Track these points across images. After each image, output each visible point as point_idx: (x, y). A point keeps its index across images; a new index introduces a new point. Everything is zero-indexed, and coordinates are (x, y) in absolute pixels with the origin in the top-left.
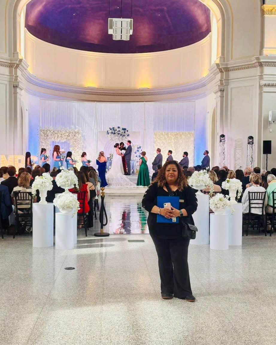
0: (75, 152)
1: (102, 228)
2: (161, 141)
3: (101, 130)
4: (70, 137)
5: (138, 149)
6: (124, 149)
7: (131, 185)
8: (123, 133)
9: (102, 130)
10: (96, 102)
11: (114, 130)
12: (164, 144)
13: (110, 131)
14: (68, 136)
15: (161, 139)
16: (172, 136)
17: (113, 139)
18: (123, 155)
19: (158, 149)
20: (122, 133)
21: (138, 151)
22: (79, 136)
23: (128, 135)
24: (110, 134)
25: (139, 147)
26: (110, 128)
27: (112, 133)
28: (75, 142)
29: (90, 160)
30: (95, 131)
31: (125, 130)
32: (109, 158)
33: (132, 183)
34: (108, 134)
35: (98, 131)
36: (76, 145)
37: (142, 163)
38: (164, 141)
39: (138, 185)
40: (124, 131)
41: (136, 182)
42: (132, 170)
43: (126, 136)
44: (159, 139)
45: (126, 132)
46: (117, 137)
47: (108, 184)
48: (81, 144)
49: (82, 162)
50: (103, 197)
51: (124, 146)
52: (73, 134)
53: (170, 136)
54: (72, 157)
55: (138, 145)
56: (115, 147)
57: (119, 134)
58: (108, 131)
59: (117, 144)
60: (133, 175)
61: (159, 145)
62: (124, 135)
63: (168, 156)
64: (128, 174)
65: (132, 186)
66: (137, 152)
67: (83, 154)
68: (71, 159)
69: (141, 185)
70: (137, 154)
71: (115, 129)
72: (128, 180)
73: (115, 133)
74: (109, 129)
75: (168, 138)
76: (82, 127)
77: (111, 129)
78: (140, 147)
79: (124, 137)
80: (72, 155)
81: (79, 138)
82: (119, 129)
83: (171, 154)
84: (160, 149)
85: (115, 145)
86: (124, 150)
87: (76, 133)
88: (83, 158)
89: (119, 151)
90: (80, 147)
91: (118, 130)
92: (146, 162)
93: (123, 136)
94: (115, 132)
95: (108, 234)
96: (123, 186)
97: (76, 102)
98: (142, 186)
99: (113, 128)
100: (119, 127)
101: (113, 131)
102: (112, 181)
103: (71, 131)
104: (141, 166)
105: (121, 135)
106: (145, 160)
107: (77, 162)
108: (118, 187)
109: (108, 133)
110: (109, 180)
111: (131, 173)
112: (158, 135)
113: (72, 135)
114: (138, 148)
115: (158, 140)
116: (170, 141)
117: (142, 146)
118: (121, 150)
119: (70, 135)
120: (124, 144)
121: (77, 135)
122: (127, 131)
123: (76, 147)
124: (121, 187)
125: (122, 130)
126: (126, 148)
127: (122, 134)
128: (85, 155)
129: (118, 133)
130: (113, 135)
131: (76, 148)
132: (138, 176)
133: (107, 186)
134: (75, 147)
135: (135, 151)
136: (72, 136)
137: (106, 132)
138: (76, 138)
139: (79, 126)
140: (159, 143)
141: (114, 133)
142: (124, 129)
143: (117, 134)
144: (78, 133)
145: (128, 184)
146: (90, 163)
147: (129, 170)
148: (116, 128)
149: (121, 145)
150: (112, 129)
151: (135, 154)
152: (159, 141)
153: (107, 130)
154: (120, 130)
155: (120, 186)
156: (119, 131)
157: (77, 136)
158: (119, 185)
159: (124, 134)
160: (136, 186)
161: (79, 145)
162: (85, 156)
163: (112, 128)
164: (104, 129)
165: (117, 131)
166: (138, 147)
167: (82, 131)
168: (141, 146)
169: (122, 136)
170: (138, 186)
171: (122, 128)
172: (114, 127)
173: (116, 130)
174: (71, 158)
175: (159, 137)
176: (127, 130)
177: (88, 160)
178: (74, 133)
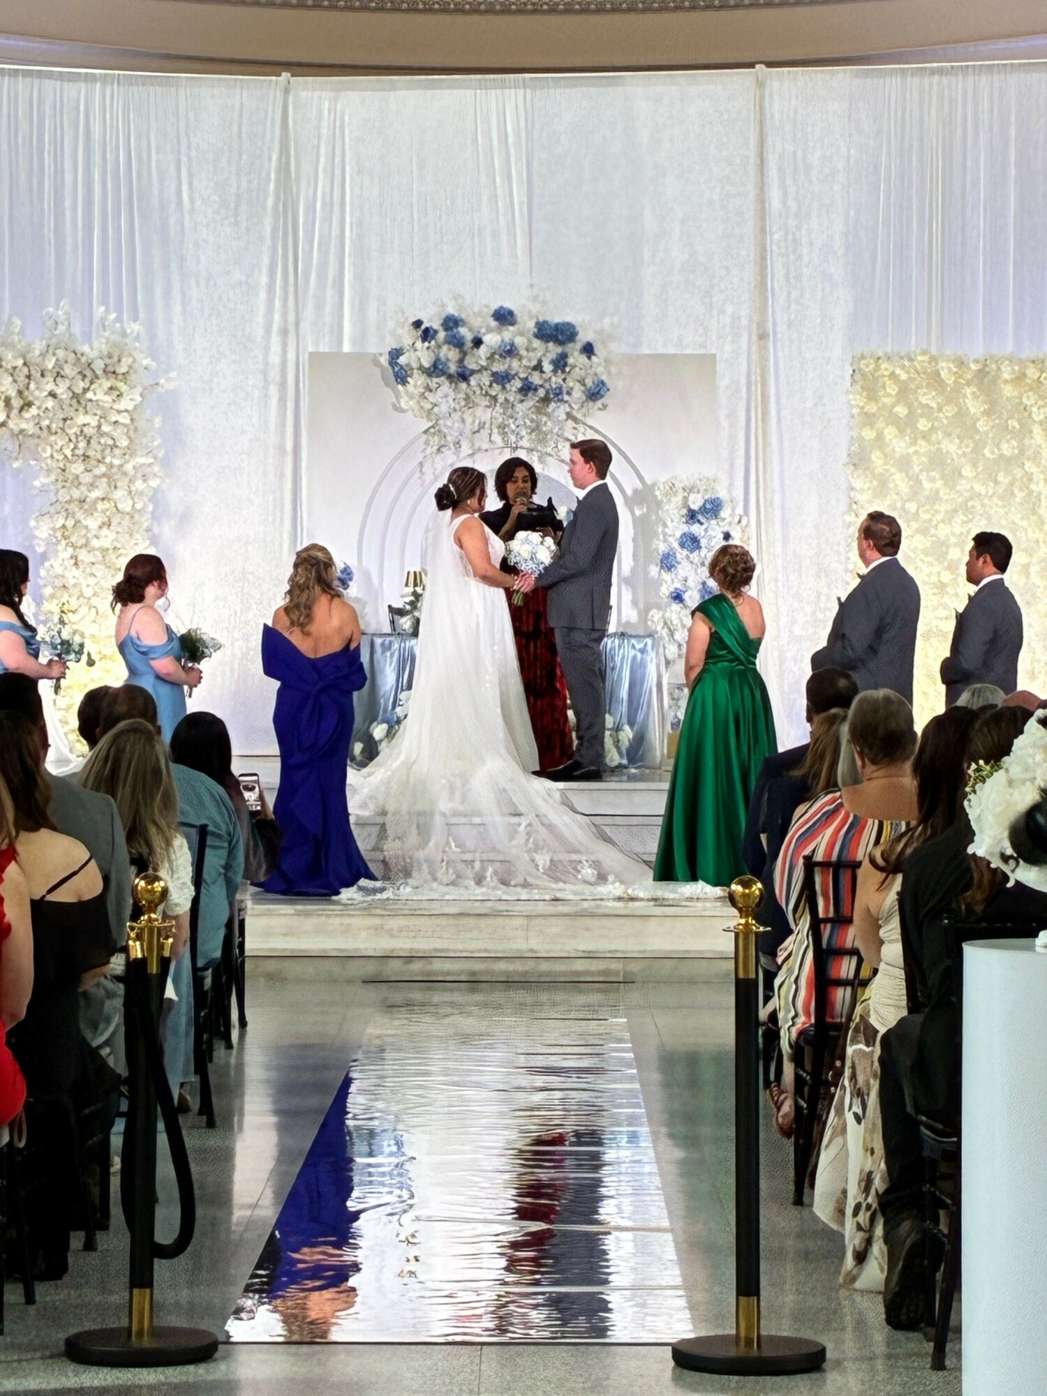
0: (83, 555)
1: (141, 1277)
2: (922, 446)
3: (340, 341)
4: (33, 411)
5: (696, 529)
6: (543, 520)
7: (602, 878)
8: (547, 367)
9: (347, 348)
10: (285, 75)
11: (457, 343)
12: (952, 477)
13: (422, 355)
14: (16, 403)
15: (923, 424)
16: (1029, 400)
17: (452, 426)
18: (523, 585)
19: (876, 517)
20: (538, 367)
21: (692, 542)
22: (124, 404)
23: (595, 393)
24: (417, 381)
25: (703, 510)
26: (417, 324)
27: (436, 369)
28: (86, 457)
29: (207, 631)
30: (275, 359)
31: (560, 343)
32: (400, 612)
33: (609, 857)
34: (404, 382)
35: (304, 358)
36: (92, 486)
37: (710, 655)
38: (951, 447)
39: (665, 871)
40: (554, 350)
41: (651, 845)
42: (627, 734)
43: (578, 393)
44: (905, 426)
45: (576, 358)
46: (483, 413)
47: (373, 867)
48: (139, 485)
49: (122, 647)
50: (154, 969)
51: (539, 499)
52: (61, 390)
53: (1008, 391)
54: (27, 607)
55: (691, 489)
56: (445, 499)
57: (502, 379)
58: (395, 354)
59: (465, 471)
60: (632, 778)
61: (900, 481)
62: (556, 395)
63: (973, 589)
64: (577, 765)
65: (613, 888)
66: (681, 554)
67: (138, 573)
68: (14, 620)
69: (694, 878)
70: (684, 569)
71: (463, 331)
72: (572, 827)
73: (464, 376)
74: (407, 337)
75: (987, 413)
76: (150, 308)
77: (427, 335)
78: (712, 508)
79: (560, 411)
80: (29, 587)
81: (123, 419)
82: (508, 333)
83: (1002, 567)
84: (891, 521)
85: (443, 481)
86: (535, 537)
87: (87, 372)
88: (134, 608)
89: (486, 541)
90: (126, 506)
91: (492, 340)
92: (751, 646)
93: (546, 400)
94: (471, 364)
95: (207, 1341)
96: (526, 885)
97: (93, 78)
98: (700, 888)
99: (451, 323)
100: (504, 317)
101: (450, 355)
102: (413, 839)
103: (43, 355)
104: (695, 685)
105: (527, 389)
106: (743, 632)
107: (80, 652)
108: (479, 892)
109: (402, 377)
110: (383, 826)
111: (613, 757)
112: (892, 389)
113: (53, 395)
114: (692, 516)
115: (890, 432)
116: (1007, 449)
117: (739, 493)
118: (508, 537)
119: (39, 392)
120: (532, 478)
121: (99, 394)
122: (588, 350)
123: (90, 512)
124: (501, 893)
125: (537, 343)
126: (562, 513)
127: (536, 379)
128: (148, 581)
129: (499, 367)
130: (446, 387)
131: (93, 523)
132: (666, 786)
133: (363, 882)
134: (80, 515)
135: (662, 548)
136: (50, 403)
137: (384, 360)
138: (94, 422)
139: (119, 309)
140: (904, 464)
141: (453, 368)
142: (557, 334)
143: (486, 379)
144: (110, 372)
145: (575, 866)
146: (204, 665)
147: (592, 734)
148: (478, 321)
149: (511, 489)
150: (442, 335)
151: (665, 576)
152: (899, 446)
153: (392, 344)
154: (520, 341)
155: (491, 891)
156: (510, 351)
157: (107, 399)
158: (479, 881)
159: (556, 380)
160: (646, 886)
161: (118, 494)
162: (151, 591)
163: (436, 325)
164: (360, 337)
165: (483, 351)
166: (695, 507)
167: (152, 353)
168: (722, 494)
169: (531, 402)
170: (670, 891)
171: (531, 325)
172: (452, 310)
173: (478, 342)
174: (20, 616)
175: (901, 410)
176: (584, 337)
177: (180, 629)
178: (68, 370)
